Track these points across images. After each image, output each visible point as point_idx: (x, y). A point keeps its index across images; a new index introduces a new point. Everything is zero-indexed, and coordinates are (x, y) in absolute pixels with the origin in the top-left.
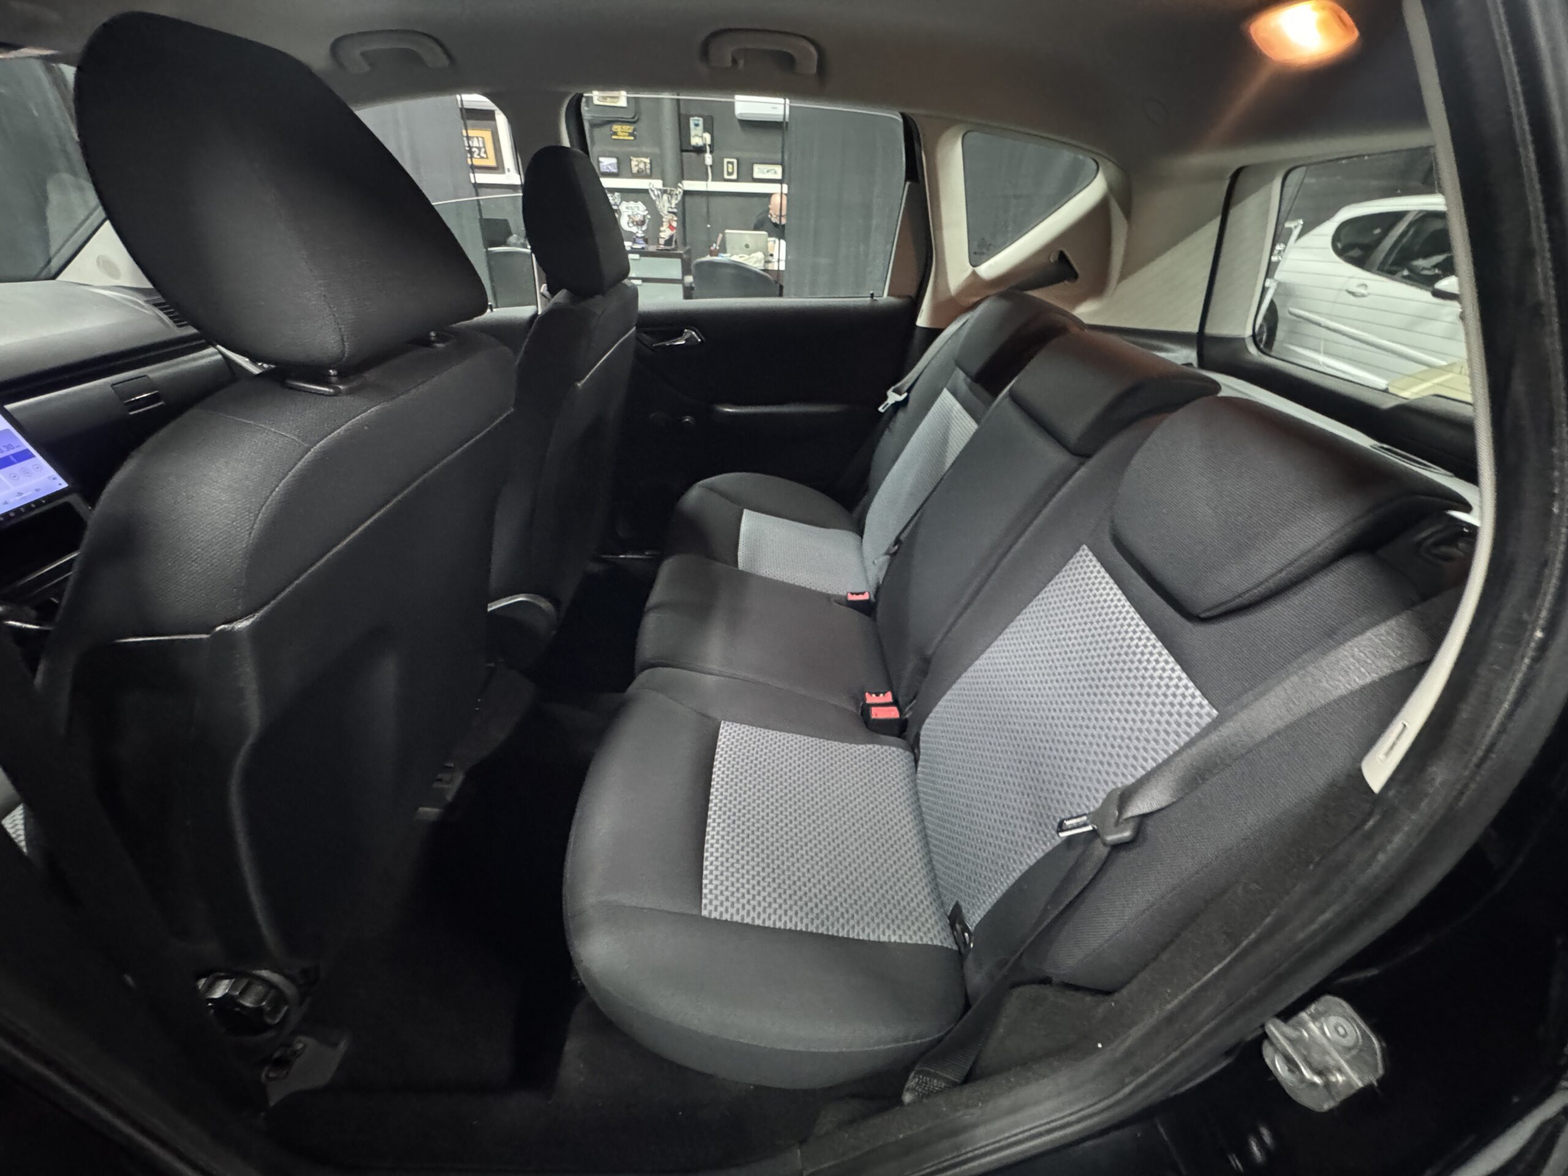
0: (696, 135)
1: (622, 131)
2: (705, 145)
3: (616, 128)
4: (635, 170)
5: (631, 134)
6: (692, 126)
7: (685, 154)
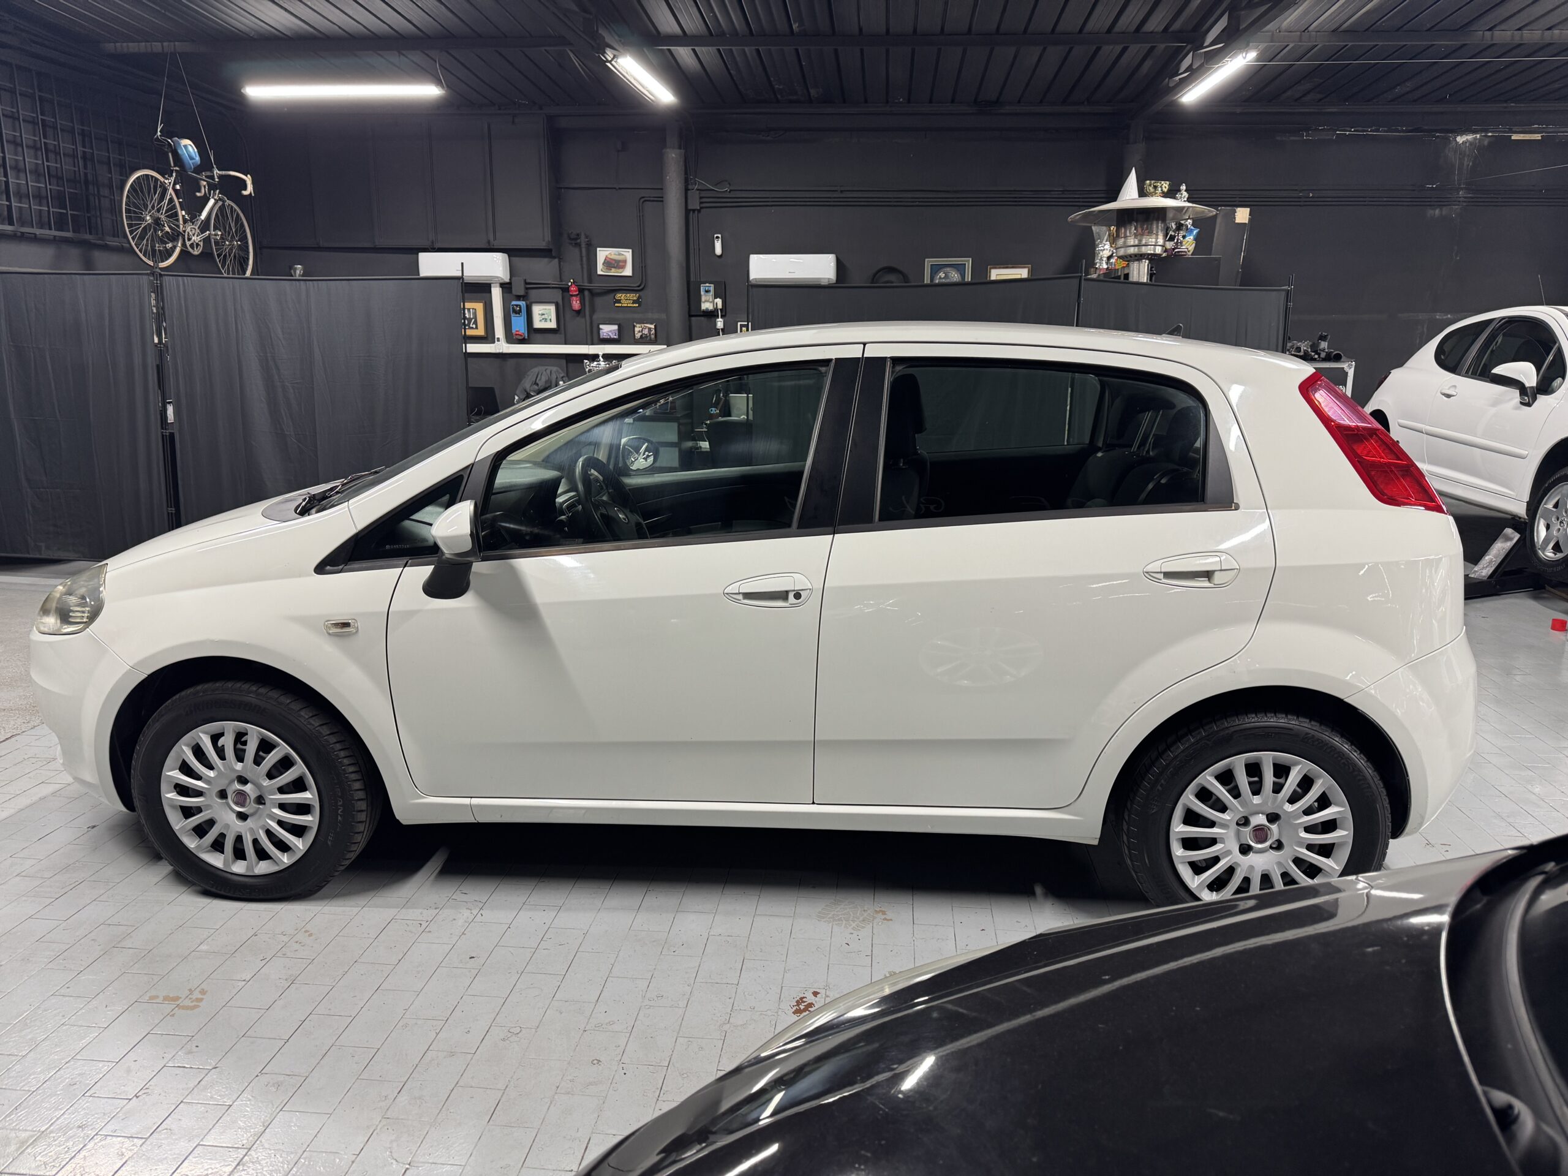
0: (706, 301)
1: (626, 300)
2: (716, 310)
3: (618, 296)
4: (638, 336)
5: (634, 302)
6: (702, 293)
7: (693, 318)
